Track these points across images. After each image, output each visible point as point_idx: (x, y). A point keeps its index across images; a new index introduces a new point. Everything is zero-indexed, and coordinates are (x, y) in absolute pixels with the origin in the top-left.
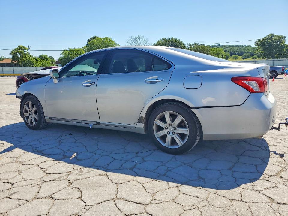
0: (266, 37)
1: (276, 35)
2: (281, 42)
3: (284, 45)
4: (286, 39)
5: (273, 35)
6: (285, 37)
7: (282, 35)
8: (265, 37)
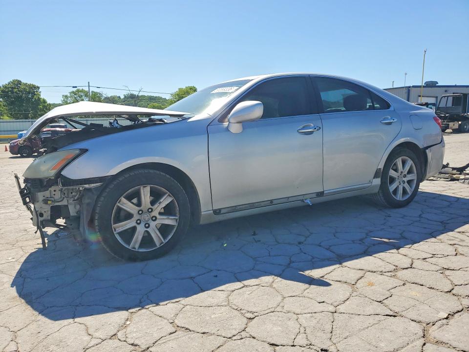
0: (9, 83)
1: (25, 82)
2: (34, 94)
3: (39, 99)
4: (40, 90)
5: (19, 82)
6: (38, 88)
7: (34, 84)
8: (7, 84)
